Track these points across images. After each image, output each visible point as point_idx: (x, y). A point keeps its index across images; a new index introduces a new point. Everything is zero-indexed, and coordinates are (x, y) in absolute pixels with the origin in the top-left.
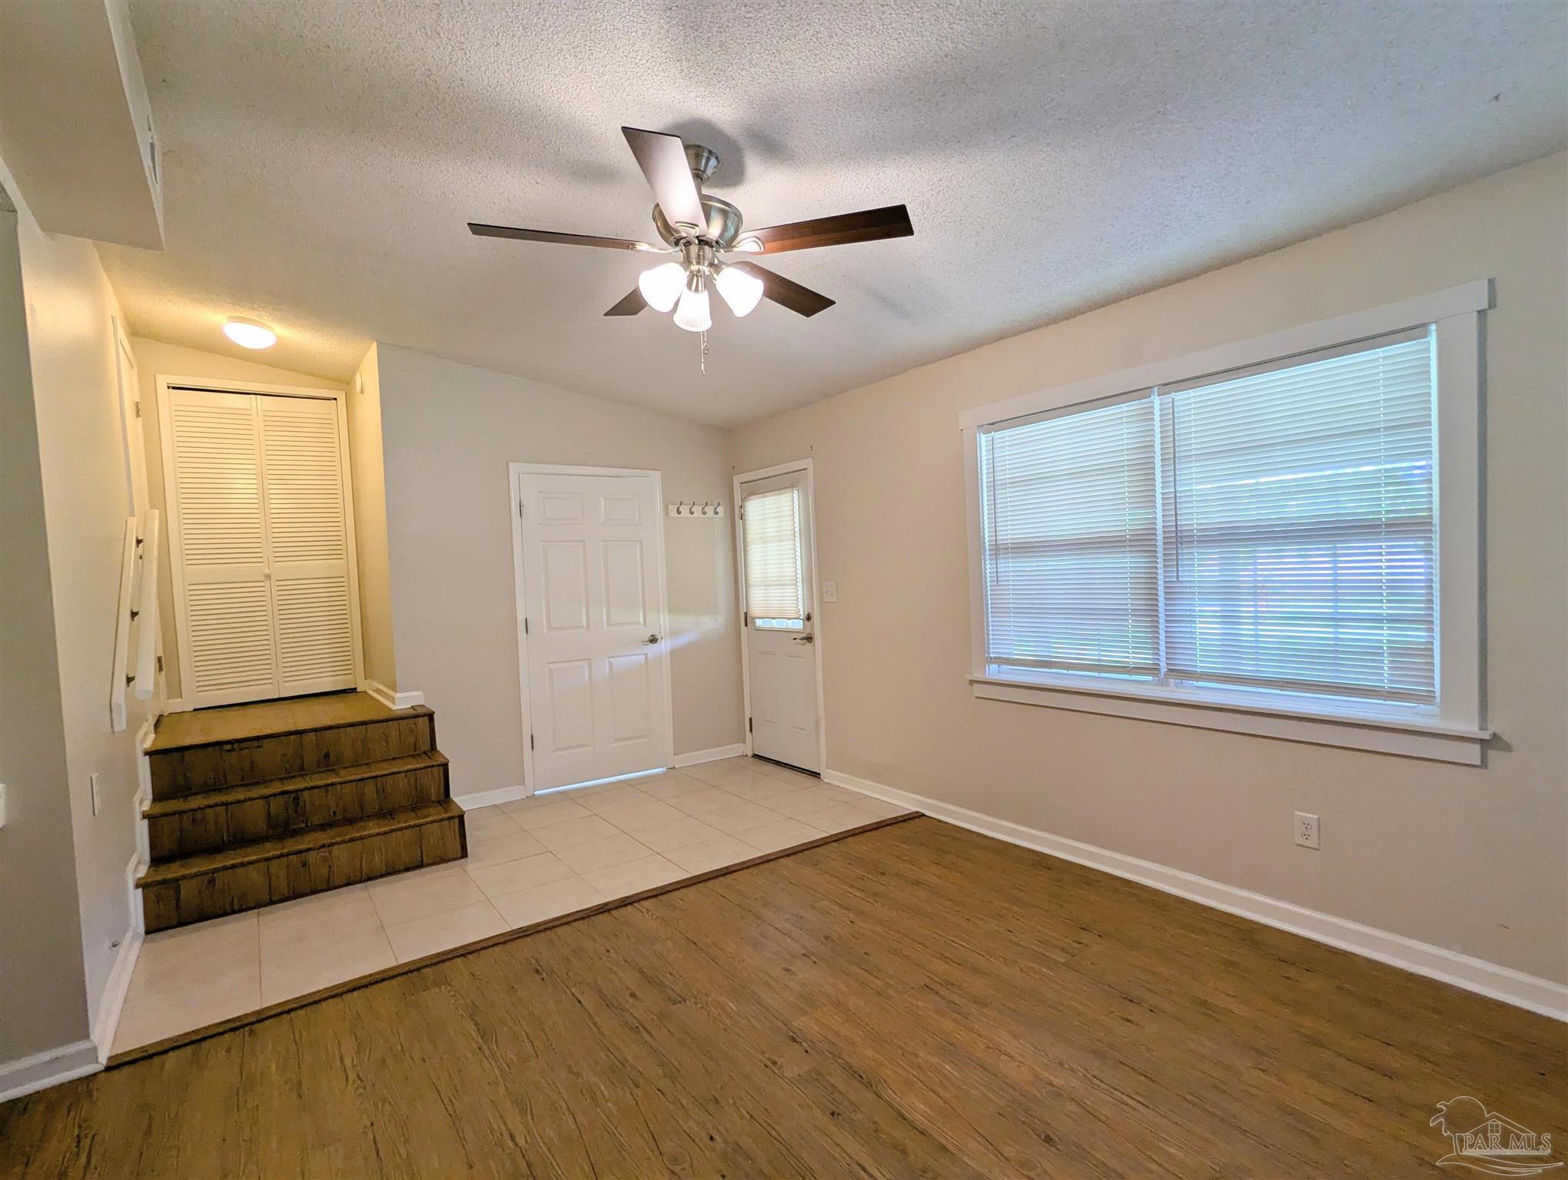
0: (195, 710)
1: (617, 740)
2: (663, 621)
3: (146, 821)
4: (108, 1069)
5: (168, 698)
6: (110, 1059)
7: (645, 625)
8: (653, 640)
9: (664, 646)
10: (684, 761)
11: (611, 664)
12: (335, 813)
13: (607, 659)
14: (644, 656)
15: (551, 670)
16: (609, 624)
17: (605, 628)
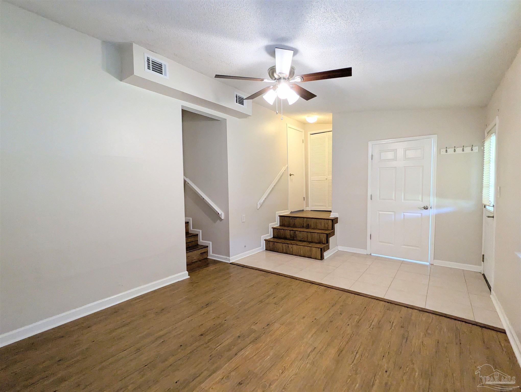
0: (311, 210)
1: (404, 245)
2: (432, 201)
3: (272, 229)
4: (230, 263)
5: (306, 207)
6: (232, 262)
7: (422, 201)
8: (426, 208)
9: (431, 212)
10: (437, 263)
11: (404, 215)
12: (302, 238)
13: (402, 213)
14: (421, 214)
15: (379, 213)
16: (405, 199)
17: (403, 201)
